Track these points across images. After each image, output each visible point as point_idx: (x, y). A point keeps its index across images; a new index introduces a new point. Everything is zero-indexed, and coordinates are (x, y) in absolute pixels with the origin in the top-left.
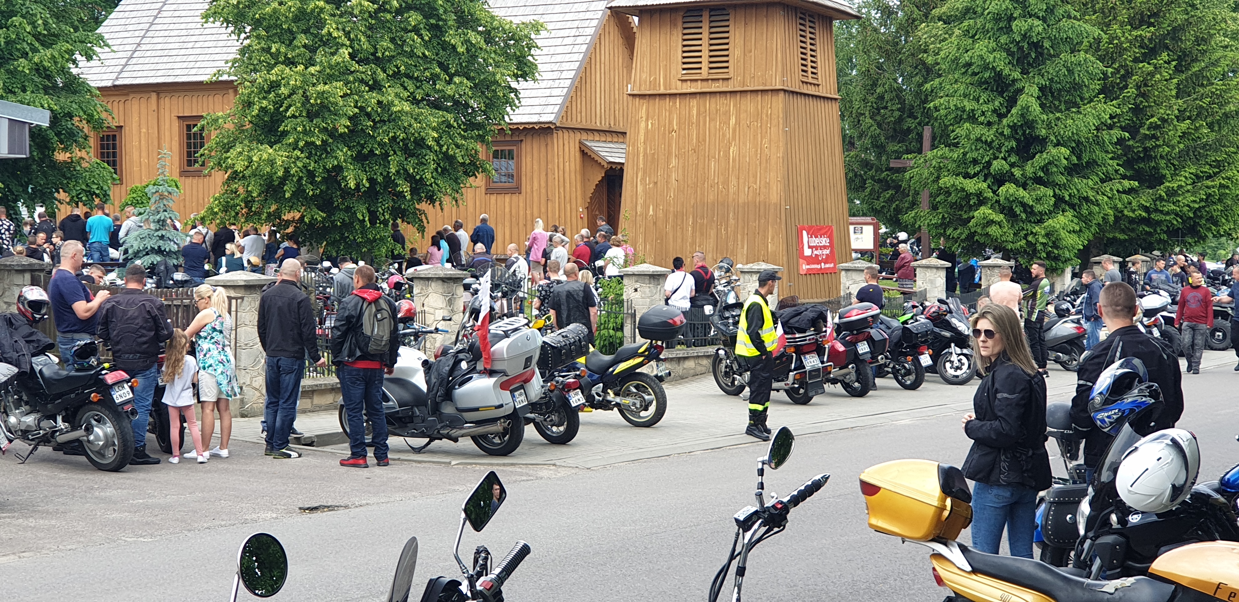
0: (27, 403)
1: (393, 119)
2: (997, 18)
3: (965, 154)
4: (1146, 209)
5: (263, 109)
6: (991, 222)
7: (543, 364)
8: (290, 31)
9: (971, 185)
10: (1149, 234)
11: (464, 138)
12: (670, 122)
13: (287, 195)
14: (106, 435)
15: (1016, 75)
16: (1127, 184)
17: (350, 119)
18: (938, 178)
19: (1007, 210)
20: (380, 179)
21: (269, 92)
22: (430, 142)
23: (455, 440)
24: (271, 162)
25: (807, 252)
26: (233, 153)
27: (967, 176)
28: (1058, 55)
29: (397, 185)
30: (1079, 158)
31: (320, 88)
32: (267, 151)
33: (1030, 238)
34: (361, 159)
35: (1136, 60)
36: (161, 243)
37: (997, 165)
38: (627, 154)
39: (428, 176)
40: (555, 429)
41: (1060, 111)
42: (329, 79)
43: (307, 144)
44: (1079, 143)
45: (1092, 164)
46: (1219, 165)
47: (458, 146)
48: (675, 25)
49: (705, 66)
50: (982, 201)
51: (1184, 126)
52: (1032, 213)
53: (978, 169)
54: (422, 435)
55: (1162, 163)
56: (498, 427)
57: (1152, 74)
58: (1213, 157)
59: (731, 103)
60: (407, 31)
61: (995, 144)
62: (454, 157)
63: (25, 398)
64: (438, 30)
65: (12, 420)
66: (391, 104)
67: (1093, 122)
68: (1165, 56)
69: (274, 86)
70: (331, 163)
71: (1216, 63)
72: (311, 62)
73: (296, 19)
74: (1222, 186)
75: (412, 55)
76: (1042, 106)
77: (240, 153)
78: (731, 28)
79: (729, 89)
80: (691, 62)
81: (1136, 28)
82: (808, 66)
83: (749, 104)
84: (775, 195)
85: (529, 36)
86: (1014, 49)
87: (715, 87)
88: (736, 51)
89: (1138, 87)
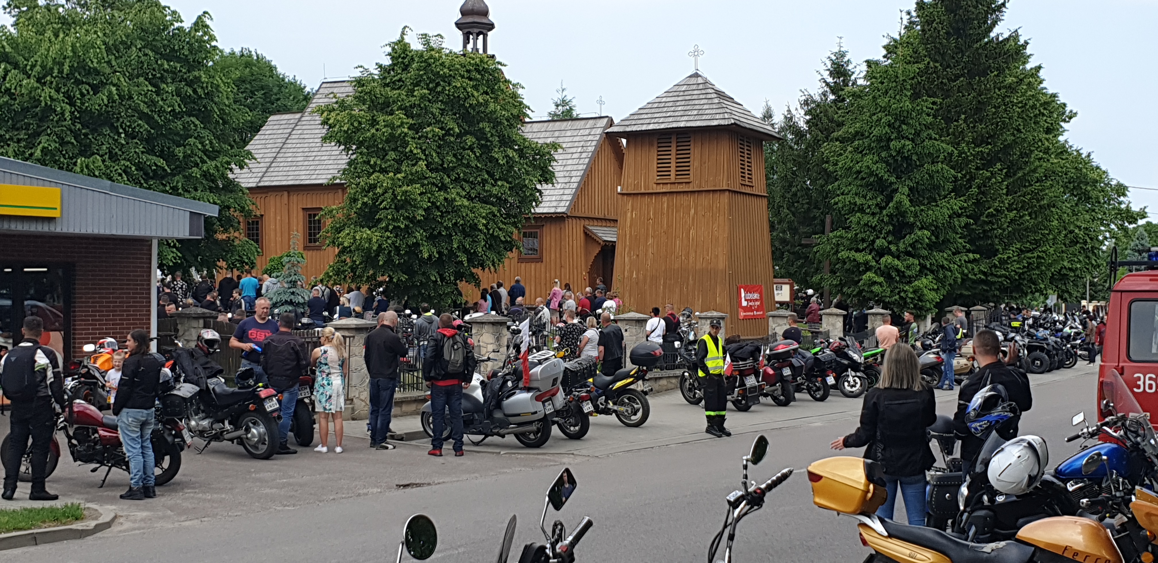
0: (203, 412)
1: (456, 210)
2: (879, 139)
3: (856, 235)
5: (364, 204)
6: (875, 283)
7: (564, 383)
8: (383, 149)
9: (860, 257)
11: (504, 224)
12: (648, 213)
13: (381, 263)
14: (259, 433)
15: (893, 179)
16: (971, 256)
17: (425, 210)
18: (837, 252)
19: (886, 274)
20: (446, 252)
21: (369, 192)
22: (481, 227)
23: (503, 436)
25: (744, 304)
26: (343, 234)
27: (858, 250)
28: (922, 166)
29: (458, 256)
30: (937, 237)
31: (404, 188)
32: (366, 233)
33: (902, 294)
34: (432, 238)
36: (292, 297)
37: (878, 242)
38: (618, 235)
39: (480, 250)
40: (572, 428)
41: (924, 205)
42: (411, 182)
43: (395, 227)
44: (937, 227)
45: (946, 241)
47: (500, 229)
48: (652, 145)
49: (673, 173)
50: (868, 269)
51: (1012, 215)
52: (904, 276)
53: (865, 245)
54: (479, 433)
55: (996, 241)
56: (534, 428)
57: (990, 179)
59: (690, 200)
60: (464, 149)
61: (878, 227)
62: (498, 237)
63: (202, 408)
64: (486, 149)
65: (193, 423)
66: (454, 200)
67: (947, 212)
68: (999, 165)
69: (373, 187)
70: (411, 241)
71: (1035, 171)
72: (398, 171)
73: (387, 141)
75: (468, 166)
76: (911, 201)
77: (348, 234)
78: (692, 147)
79: (690, 189)
80: (663, 171)
81: (978, 146)
82: (745, 173)
83: (704, 200)
84: (722, 264)
85: (549, 153)
86: (891, 161)
87: (680, 188)
88: (695, 163)
89: (979, 187)
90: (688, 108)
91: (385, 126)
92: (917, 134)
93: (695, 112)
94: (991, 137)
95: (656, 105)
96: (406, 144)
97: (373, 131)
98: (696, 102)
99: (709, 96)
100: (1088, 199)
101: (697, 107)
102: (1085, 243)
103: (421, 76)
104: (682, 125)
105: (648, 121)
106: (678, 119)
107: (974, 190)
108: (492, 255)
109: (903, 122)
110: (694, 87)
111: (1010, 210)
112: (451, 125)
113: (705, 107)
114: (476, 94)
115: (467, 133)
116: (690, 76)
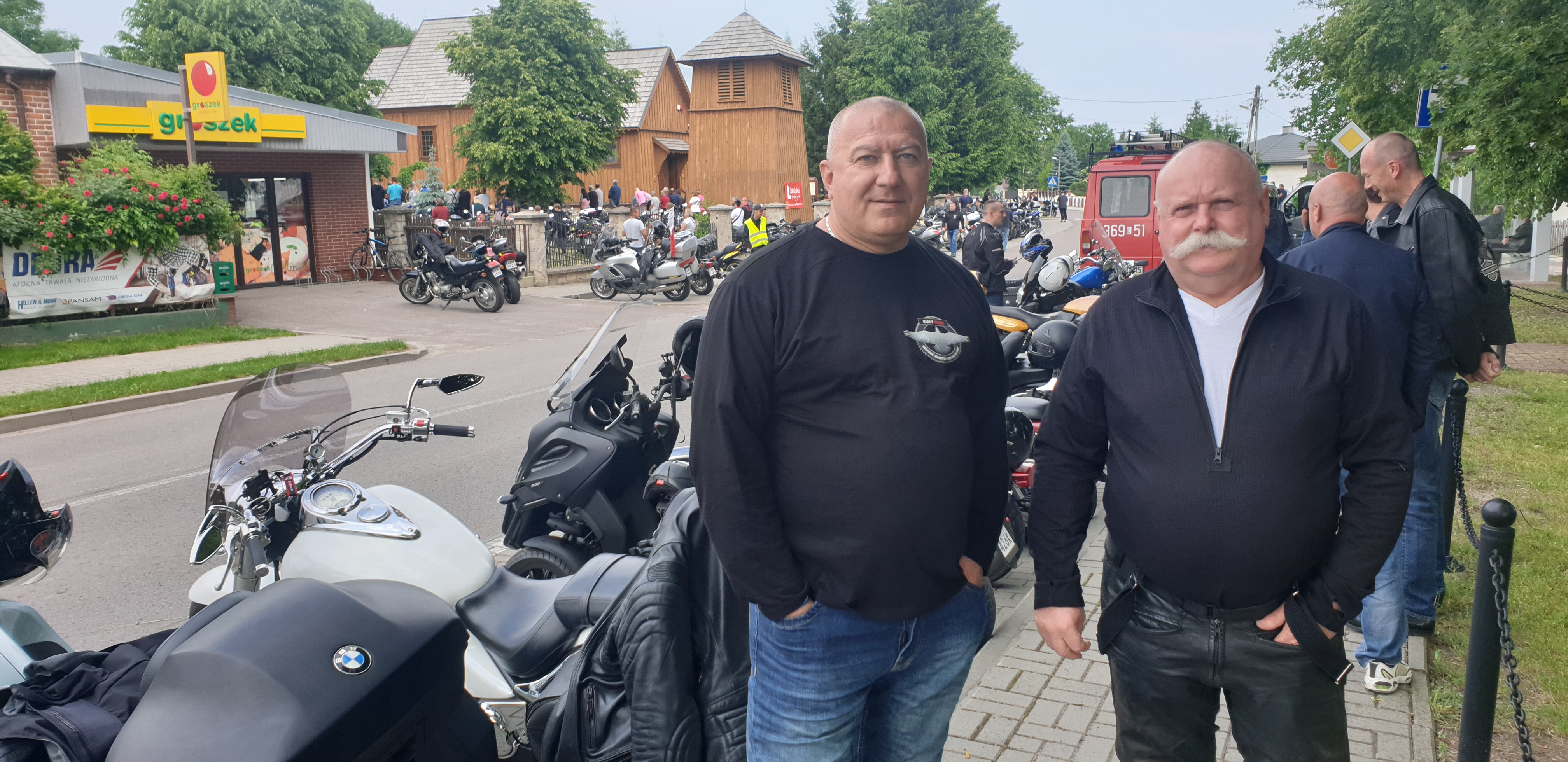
1: (562, 126)
2: (886, 65)
4: (960, 169)
5: (489, 122)
8: (501, 77)
10: (961, 182)
11: (600, 136)
12: (713, 127)
13: (506, 170)
16: (954, 155)
17: (538, 126)
20: (555, 161)
21: (491, 112)
22: (584, 139)
24: (496, 152)
25: (788, 197)
26: (472, 147)
28: (917, 86)
29: (565, 164)
31: (521, 109)
32: (492, 146)
34: (544, 149)
35: (955, 87)
38: (691, 145)
39: (583, 157)
42: (525, 104)
43: (515, 141)
46: (998, 144)
47: (598, 141)
48: (713, 72)
49: (731, 94)
51: (980, 122)
55: (969, 143)
57: (964, 94)
58: (995, 139)
59: (746, 116)
60: (565, 76)
62: (596, 147)
63: (442, 277)
64: (582, 75)
66: (561, 118)
67: (937, 121)
68: (971, 84)
69: (494, 109)
70: (529, 152)
71: (996, 88)
72: (514, 95)
73: (503, 70)
74: (999, 155)
75: (569, 89)
77: (478, 147)
78: (745, 73)
79: (745, 107)
80: (723, 93)
81: (955, 69)
82: (787, 94)
83: (756, 116)
84: (772, 166)
85: (632, 78)
86: (895, 82)
87: (737, 106)
88: (748, 86)
89: (957, 102)
90: (742, 41)
91: (501, 58)
92: (914, 60)
93: (747, 45)
94: (965, 61)
95: (715, 39)
96: (518, 73)
97: (491, 62)
98: (747, 36)
99: (757, 31)
100: (1031, 108)
101: (749, 40)
102: (1029, 142)
103: (528, 16)
104: (738, 55)
105: (710, 52)
106: (734, 50)
107: (953, 104)
108: (591, 162)
109: (903, 51)
110: (744, 24)
111: (979, 118)
112: (554, 56)
113: (755, 40)
114: (573, 30)
115: (566, 62)
116: (741, 15)
